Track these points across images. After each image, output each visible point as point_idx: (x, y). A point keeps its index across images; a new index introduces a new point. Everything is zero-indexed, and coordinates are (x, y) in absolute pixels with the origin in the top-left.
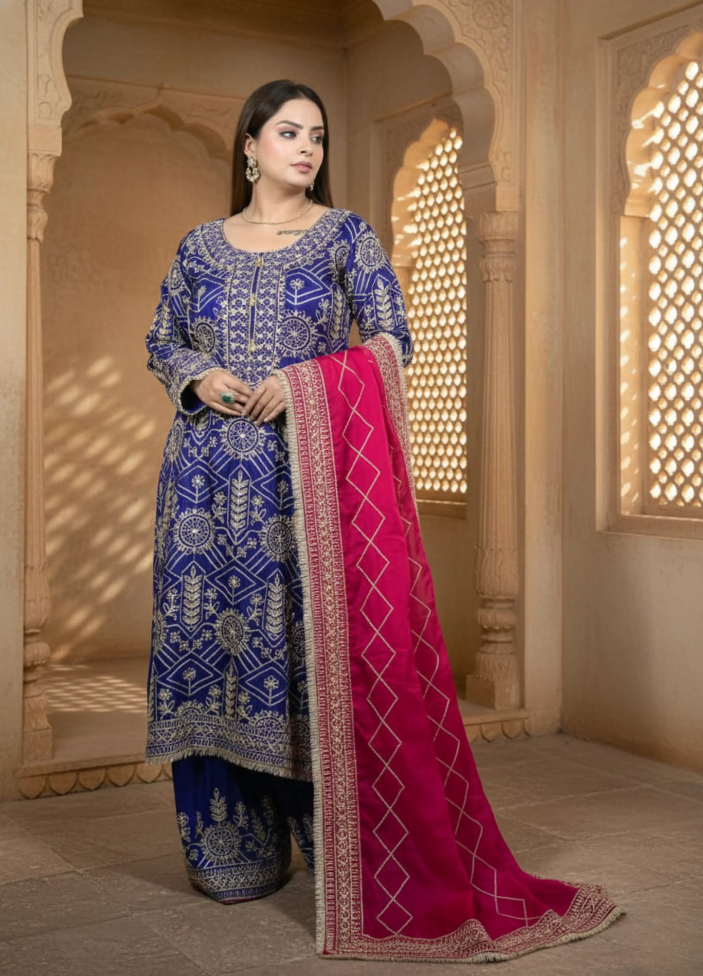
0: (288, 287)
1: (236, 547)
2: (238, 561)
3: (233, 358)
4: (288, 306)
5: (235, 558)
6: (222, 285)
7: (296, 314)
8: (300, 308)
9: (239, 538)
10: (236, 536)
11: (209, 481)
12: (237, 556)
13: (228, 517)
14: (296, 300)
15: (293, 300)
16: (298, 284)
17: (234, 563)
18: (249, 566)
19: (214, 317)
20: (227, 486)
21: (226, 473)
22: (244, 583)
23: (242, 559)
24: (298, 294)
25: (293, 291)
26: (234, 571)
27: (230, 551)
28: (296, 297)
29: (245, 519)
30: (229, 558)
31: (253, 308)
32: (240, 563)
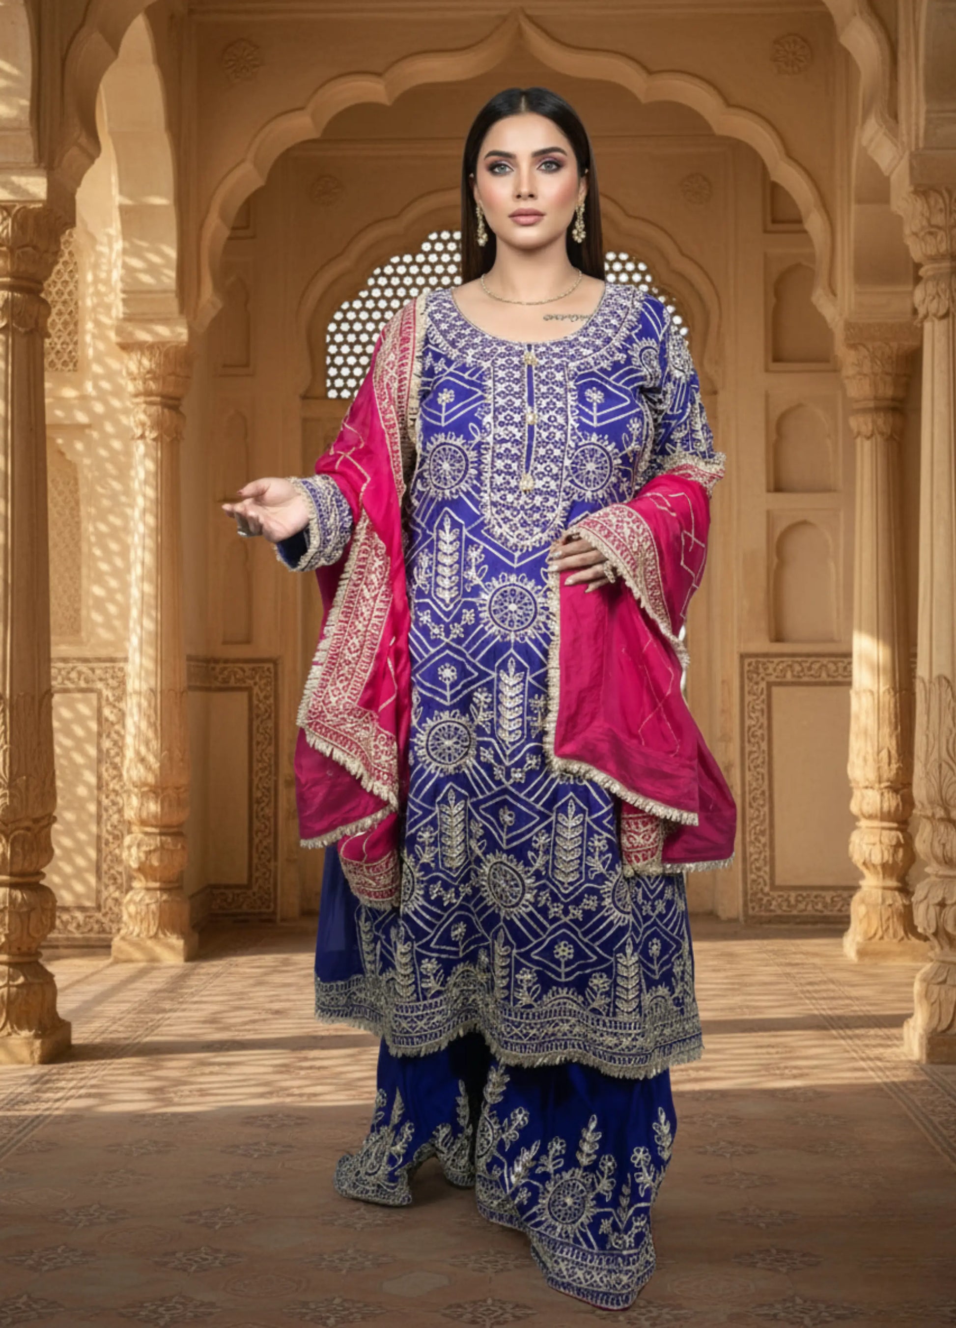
0: (582, 399)
1: (508, 769)
2: (511, 788)
3: (496, 497)
4: (583, 427)
5: (507, 784)
6: (480, 393)
7: (594, 438)
8: (600, 431)
9: (512, 756)
10: (508, 752)
11: (463, 672)
12: (512, 781)
13: (495, 726)
14: (595, 419)
15: (591, 418)
16: (595, 396)
17: (505, 791)
18: (530, 794)
19: (468, 437)
20: (493, 680)
21: (489, 661)
22: (521, 819)
23: (518, 786)
24: (598, 411)
25: (590, 406)
26: (505, 802)
27: (499, 773)
28: (595, 414)
29: (522, 728)
30: (499, 783)
31: (531, 428)
32: (513, 790)
